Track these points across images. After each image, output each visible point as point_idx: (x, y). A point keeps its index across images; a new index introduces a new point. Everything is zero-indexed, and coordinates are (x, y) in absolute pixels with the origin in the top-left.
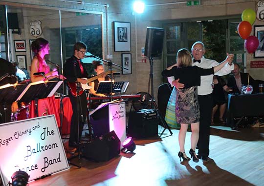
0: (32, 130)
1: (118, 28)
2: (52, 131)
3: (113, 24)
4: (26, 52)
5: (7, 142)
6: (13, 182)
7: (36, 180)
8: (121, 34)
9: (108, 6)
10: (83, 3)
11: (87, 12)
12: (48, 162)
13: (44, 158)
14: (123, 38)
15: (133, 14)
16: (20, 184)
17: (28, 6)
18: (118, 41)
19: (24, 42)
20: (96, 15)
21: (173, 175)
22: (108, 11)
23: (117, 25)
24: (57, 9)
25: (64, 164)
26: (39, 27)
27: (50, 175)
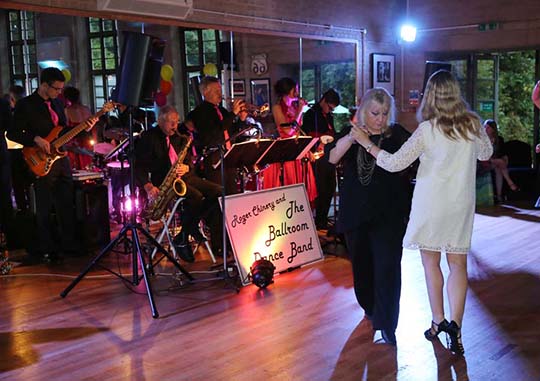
0: (275, 204)
1: (379, 63)
2: (302, 207)
3: (372, 56)
4: (245, 95)
5: (244, 219)
6: (254, 276)
7: (282, 273)
8: (382, 71)
9: (365, 32)
10: (332, 27)
11: (336, 39)
12: (296, 249)
13: (292, 244)
14: (384, 77)
15: (399, 42)
16: (262, 277)
17: (259, 32)
18: (379, 81)
19: (242, 82)
20: (349, 44)
21: (476, 273)
22: (365, 39)
23: (377, 58)
24: (298, 36)
25: (316, 252)
26: (264, 61)
27: (299, 267)
